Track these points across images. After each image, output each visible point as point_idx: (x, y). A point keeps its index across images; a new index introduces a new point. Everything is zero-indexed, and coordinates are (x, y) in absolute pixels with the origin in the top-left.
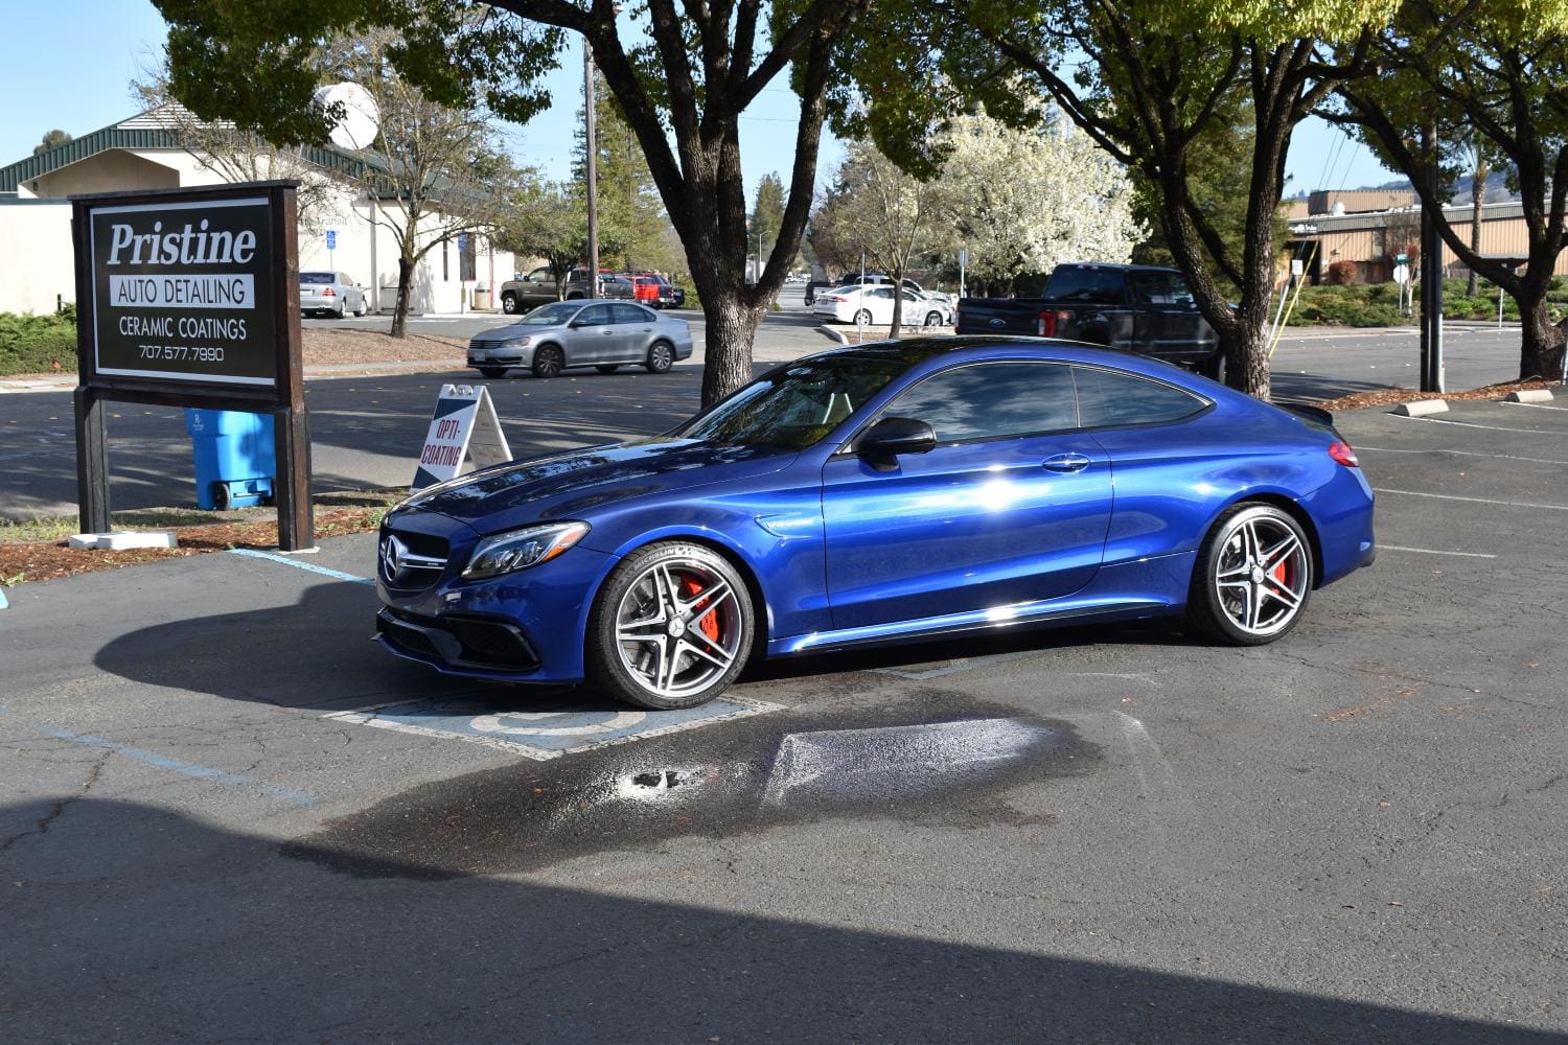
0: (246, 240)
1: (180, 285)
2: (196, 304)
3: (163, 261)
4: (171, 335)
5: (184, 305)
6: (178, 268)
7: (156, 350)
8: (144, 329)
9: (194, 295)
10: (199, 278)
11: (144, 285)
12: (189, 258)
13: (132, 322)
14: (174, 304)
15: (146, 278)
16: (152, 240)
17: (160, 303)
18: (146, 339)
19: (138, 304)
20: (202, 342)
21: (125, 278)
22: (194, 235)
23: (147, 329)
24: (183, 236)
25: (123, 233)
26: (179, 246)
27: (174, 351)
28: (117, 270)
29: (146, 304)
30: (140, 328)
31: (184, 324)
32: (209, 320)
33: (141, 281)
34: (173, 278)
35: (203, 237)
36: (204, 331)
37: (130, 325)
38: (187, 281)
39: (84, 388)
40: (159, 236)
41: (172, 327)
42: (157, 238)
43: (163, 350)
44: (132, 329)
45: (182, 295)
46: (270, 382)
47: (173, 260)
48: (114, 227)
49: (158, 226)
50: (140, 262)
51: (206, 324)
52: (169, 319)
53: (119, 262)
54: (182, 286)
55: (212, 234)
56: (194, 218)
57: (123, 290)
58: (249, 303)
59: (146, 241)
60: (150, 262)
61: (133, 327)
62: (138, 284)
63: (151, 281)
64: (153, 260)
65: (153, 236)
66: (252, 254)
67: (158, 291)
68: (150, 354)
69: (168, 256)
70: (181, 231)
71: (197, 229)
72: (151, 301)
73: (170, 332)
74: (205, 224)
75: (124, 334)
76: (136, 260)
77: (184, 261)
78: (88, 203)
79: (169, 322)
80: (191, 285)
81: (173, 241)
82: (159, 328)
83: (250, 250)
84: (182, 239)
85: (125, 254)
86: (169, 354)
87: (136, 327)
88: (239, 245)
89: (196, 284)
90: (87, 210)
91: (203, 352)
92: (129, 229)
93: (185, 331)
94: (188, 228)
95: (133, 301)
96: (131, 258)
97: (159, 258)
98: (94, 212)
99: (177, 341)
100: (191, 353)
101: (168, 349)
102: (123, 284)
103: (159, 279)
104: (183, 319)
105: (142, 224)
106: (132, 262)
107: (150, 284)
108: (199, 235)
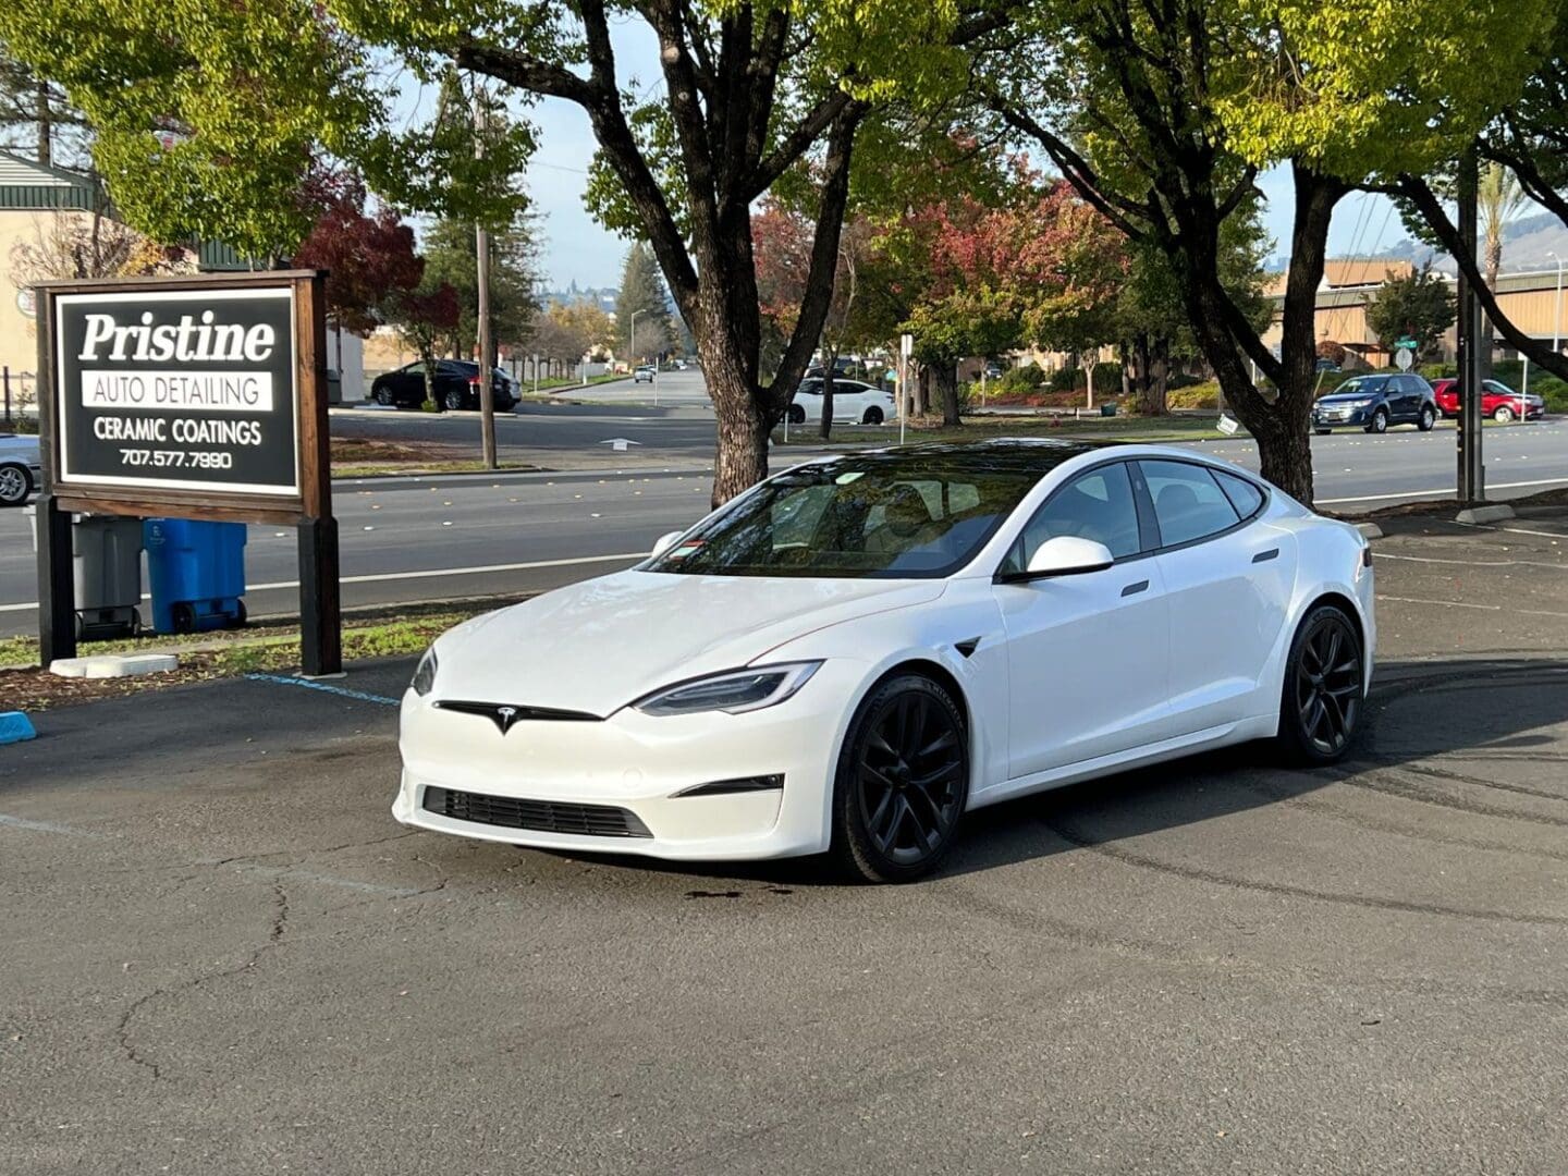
0: (261, 335)
1: (174, 384)
2: (196, 405)
3: (154, 356)
4: (162, 439)
5: (180, 405)
6: (174, 365)
7: (143, 456)
8: (126, 433)
9: (193, 395)
10: (200, 376)
11: (128, 383)
12: (187, 353)
13: (111, 424)
14: (167, 405)
15: (130, 374)
16: (139, 333)
17: (149, 403)
18: (130, 443)
19: (119, 404)
20: (204, 447)
21: (104, 375)
22: (194, 329)
23: (131, 432)
24: (179, 328)
25: (101, 325)
26: (175, 340)
27: (167, 457)
28: (90, 366)
29: (130, 404)
30: (122, 431)
31: (180, 428)
32: (212, 423)
33: (124, 379)
34: (166, 375)
35: (205, 332)
36: (207, 436)
37: (108, 428)
38: (184, 379)
39: (49, 497)
40: (148, 330)
41: (165, 430)
42: (145, 331)
43: (152, 455)
44: (111, 432)
45: (175, 395)
46: (294, 491)
47: (166, 357)
48: (88, 317)
49: (147, 318)
50: (124, 358)
51: (209, 427)
52: (161, 421)
53: (95, 357)
54: (178, 384)
55: (217, 328)
56: (196, 310)
57: (97, 389)
58: (266, 403)
59: (130, 335)
60: (135, 357)
61: (113, 430)
62: (121, 382)
63: (137, 378)
64: (140, 355)
65: (141, 329)
66: (268, 352)
67: (148, 390)
68: (135, 459)
69: (160, 352)
70: (177, 323)
71: (198, 322)
72: (137, 401)
73: (161, 434)
74: (208, 316)
75: (101, 436)
76: (118, 354)
77: (182, 357)
78: (56, 290)
79: (161, 425)
80: (189, 384)
81: (167, 335)
82: (149, 430)
83: (268, 347)
84: (178, 333)
85: (105, 349)
86: (159, 460)
87: (117, 430)
88: (254, 340)
89: (196, 383)
90: (53, 296)
91: (205, 457)
92: (109, 320)
93: (181, 433)
94: (187, 320)
95: (113, 400)
96: (111, 353)
97: (148, 353)
98: (61, 300)
99: (171, 445)
100: (189, 459)
101: (157, 454)
102: (100, 382)
103: (149, 377)
104: (178, 422)
105: (127, 315)
106: (111, 357)
107: (136, 382)
108: (201, 328)
